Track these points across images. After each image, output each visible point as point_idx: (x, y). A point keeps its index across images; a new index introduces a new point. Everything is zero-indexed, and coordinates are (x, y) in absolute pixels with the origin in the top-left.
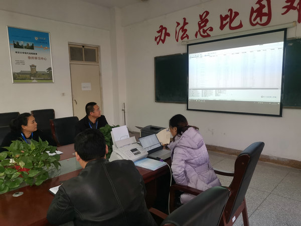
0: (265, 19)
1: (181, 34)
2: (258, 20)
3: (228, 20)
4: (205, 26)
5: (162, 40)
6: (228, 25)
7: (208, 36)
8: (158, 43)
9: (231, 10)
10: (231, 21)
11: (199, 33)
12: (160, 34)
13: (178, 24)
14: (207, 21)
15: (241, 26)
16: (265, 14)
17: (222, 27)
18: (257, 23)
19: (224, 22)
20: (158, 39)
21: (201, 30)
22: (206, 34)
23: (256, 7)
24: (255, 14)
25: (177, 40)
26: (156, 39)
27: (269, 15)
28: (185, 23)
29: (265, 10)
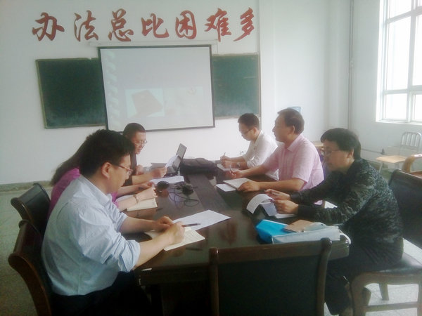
0: (190, 32)
1: (84, 31)
2: (184, 31)
3: (152, 25)
4: (122, 26)
5: (49, 36)
6: (152, 31)
7: (128, 40)
8: (40, 39)
9: (153, 15)
10: (156, 28)
11: (113, 35)
12: (43, 25)
13: (78, 17)
14: (123, 22)
15: (166, 35)
16: (190, 28)
17: (145, 32)
18: (184, 35)
19: (147, 28)
20: (40, 33)
21: (117, 32)
22: (124, 37)
23: (181, 18)
24: (180, 26)
25: (79, 39)
26: (35, 31)
27: (194, 28)
28: (90, 18)
29: (190, 23)
